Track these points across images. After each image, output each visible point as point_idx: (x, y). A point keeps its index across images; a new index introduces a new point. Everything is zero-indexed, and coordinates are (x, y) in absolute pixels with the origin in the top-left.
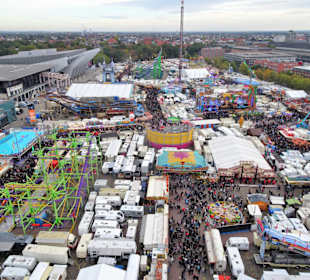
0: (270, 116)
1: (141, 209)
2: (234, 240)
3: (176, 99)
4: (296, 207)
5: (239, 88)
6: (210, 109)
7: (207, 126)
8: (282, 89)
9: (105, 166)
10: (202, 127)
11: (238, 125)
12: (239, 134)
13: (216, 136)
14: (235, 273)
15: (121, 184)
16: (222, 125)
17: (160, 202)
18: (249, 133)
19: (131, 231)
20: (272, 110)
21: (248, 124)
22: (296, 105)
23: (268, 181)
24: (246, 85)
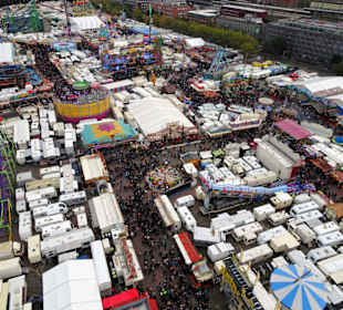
0: (178, 69)
1: (83, 194)
2: (181, 200)
3: (74, 58)
4: (221, 157)
5: (139, 39)
6: (118, 68)
7: (121, 89)
8: (181, 37)
9: (20, 155)
10: (116, 90)
11: (150, 83)
12: (155, 93)
13: (133, 99)
14: (190, 228)
15: (50, 173)
16: (135, 86)
17: (101, 182)
18: (163, 91)
19: (82, 219)
20: (178, 62)
21: (160, 82)
22: (197, 54)
23: (193, 137)
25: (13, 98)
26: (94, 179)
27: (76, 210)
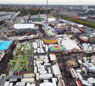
0: (75, 33)
1: (50, 64)
3: (48, 28)
5: (65, 24)
6: (59, 31)
7: (60, 37)
8: (76, 24)
9: (35, 51)
11: (68, 36)
12: (69, 39)
13: (63, 40)
15: (42, 57)
16: (64, 36)
17: (55, 62)
18: (71, 38)
19: (50, 71)
21: (71, 36)
24: (66, 23)
25: (34, 37)
26: (53, 60)
27: (48, 68)
